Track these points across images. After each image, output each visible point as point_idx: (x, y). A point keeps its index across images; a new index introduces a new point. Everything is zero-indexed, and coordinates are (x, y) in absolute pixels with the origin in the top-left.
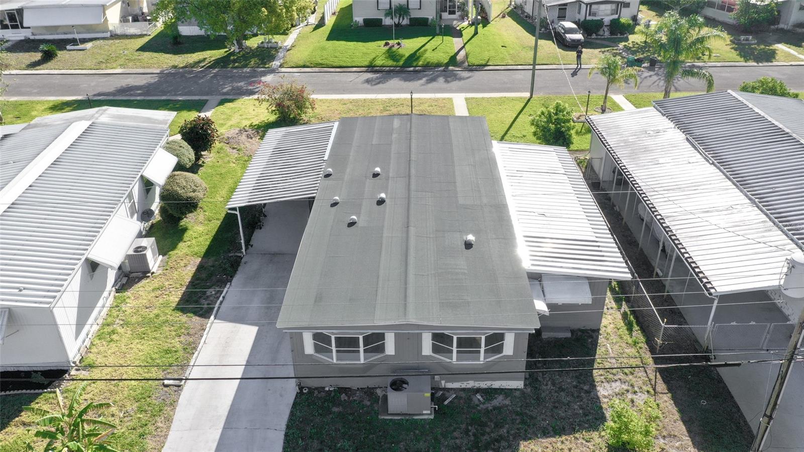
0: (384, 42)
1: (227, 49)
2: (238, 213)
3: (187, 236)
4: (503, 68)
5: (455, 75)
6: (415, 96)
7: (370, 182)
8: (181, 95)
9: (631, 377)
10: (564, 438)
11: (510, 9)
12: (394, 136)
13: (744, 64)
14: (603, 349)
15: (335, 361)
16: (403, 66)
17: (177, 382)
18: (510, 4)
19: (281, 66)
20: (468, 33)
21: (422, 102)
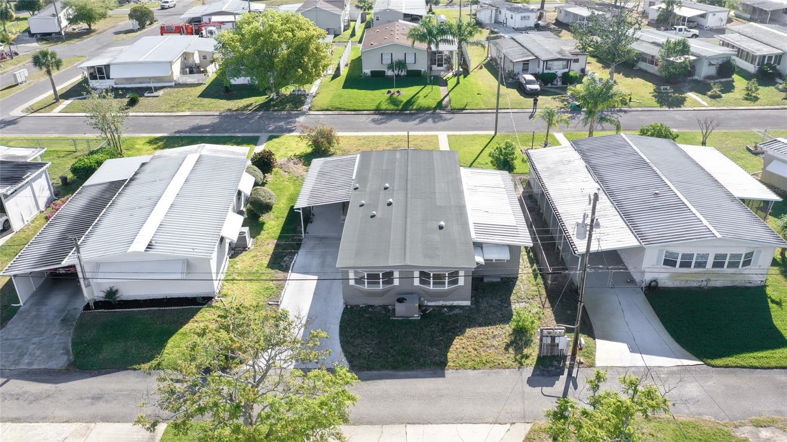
0: (387, 90)
1: (268, 96)
2: (301, 212)
3: (265, 227)
4: (477, 111)
5: (441, 117)
6: (411, 133)
7: (383, 192)
8: (240, 132)
9: (532, 300)
10: (490, 327)
11: (487, 60)
12: (397, 164)
13: (660, 109)
14: (518, 287)
15: (366, 288)
16: (402, 110)
17: (276, 303)
18: (488, 56)
19: (310, 109)
20: (452, 82)
21: (416, 138)
